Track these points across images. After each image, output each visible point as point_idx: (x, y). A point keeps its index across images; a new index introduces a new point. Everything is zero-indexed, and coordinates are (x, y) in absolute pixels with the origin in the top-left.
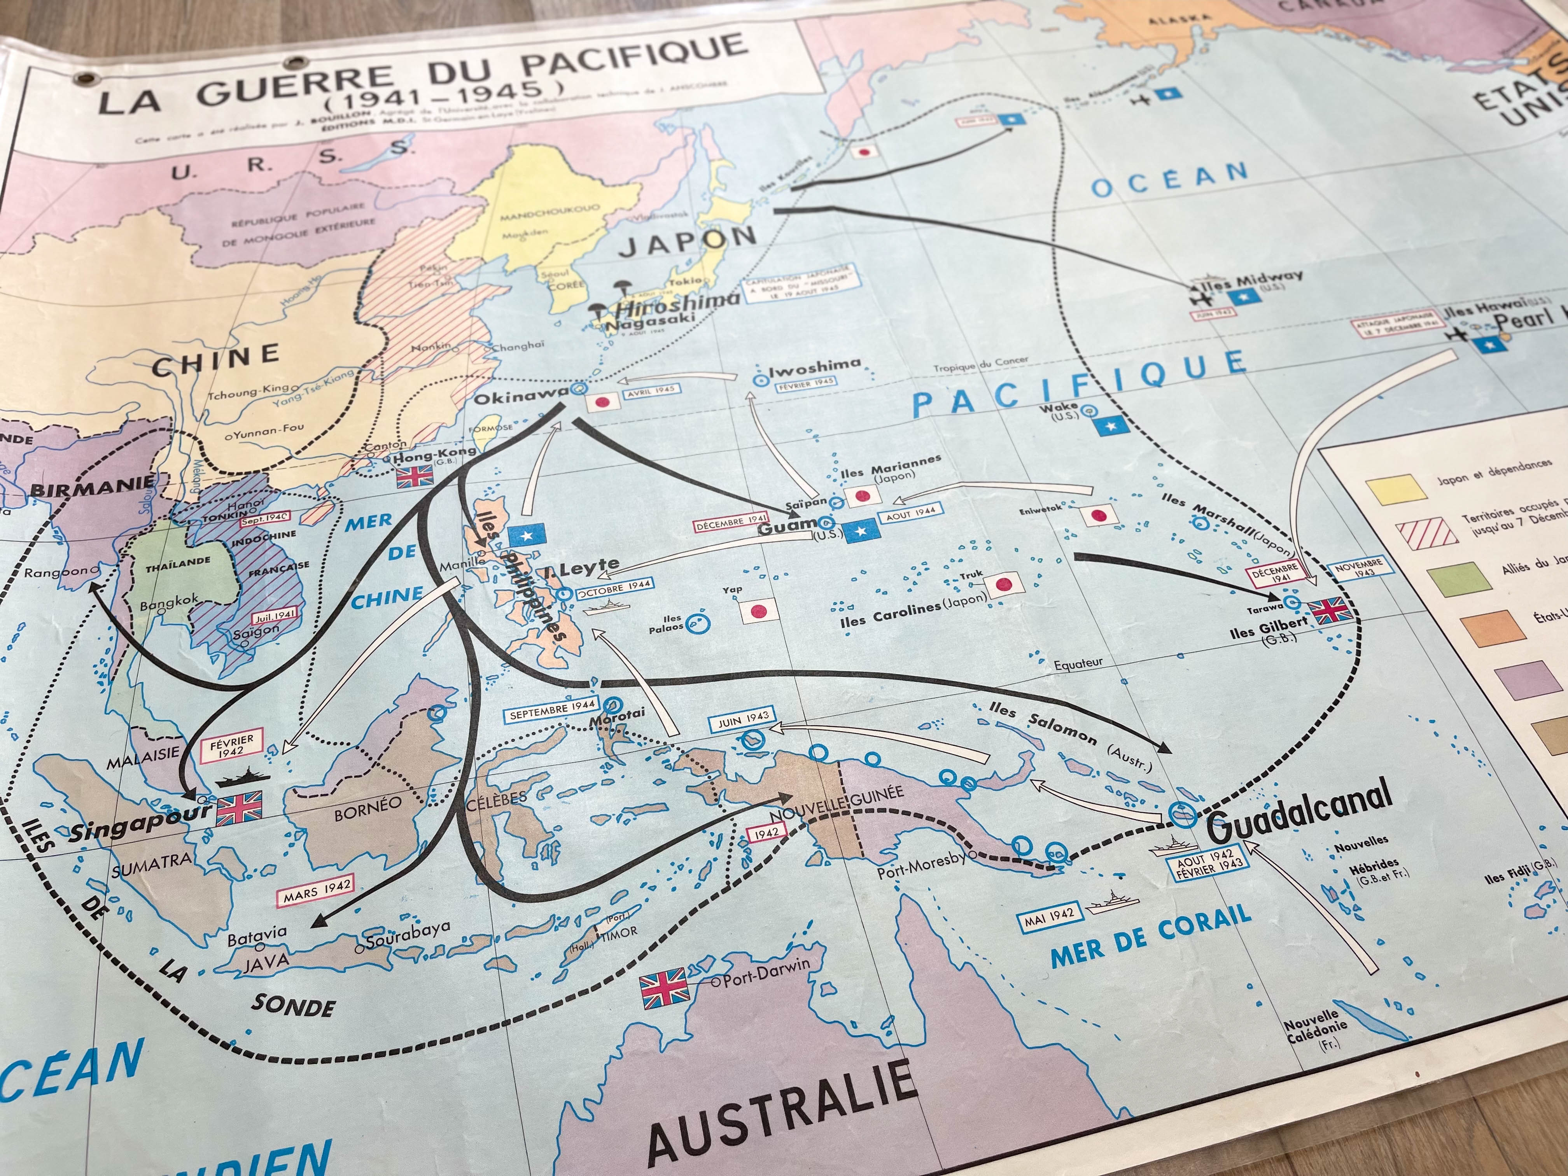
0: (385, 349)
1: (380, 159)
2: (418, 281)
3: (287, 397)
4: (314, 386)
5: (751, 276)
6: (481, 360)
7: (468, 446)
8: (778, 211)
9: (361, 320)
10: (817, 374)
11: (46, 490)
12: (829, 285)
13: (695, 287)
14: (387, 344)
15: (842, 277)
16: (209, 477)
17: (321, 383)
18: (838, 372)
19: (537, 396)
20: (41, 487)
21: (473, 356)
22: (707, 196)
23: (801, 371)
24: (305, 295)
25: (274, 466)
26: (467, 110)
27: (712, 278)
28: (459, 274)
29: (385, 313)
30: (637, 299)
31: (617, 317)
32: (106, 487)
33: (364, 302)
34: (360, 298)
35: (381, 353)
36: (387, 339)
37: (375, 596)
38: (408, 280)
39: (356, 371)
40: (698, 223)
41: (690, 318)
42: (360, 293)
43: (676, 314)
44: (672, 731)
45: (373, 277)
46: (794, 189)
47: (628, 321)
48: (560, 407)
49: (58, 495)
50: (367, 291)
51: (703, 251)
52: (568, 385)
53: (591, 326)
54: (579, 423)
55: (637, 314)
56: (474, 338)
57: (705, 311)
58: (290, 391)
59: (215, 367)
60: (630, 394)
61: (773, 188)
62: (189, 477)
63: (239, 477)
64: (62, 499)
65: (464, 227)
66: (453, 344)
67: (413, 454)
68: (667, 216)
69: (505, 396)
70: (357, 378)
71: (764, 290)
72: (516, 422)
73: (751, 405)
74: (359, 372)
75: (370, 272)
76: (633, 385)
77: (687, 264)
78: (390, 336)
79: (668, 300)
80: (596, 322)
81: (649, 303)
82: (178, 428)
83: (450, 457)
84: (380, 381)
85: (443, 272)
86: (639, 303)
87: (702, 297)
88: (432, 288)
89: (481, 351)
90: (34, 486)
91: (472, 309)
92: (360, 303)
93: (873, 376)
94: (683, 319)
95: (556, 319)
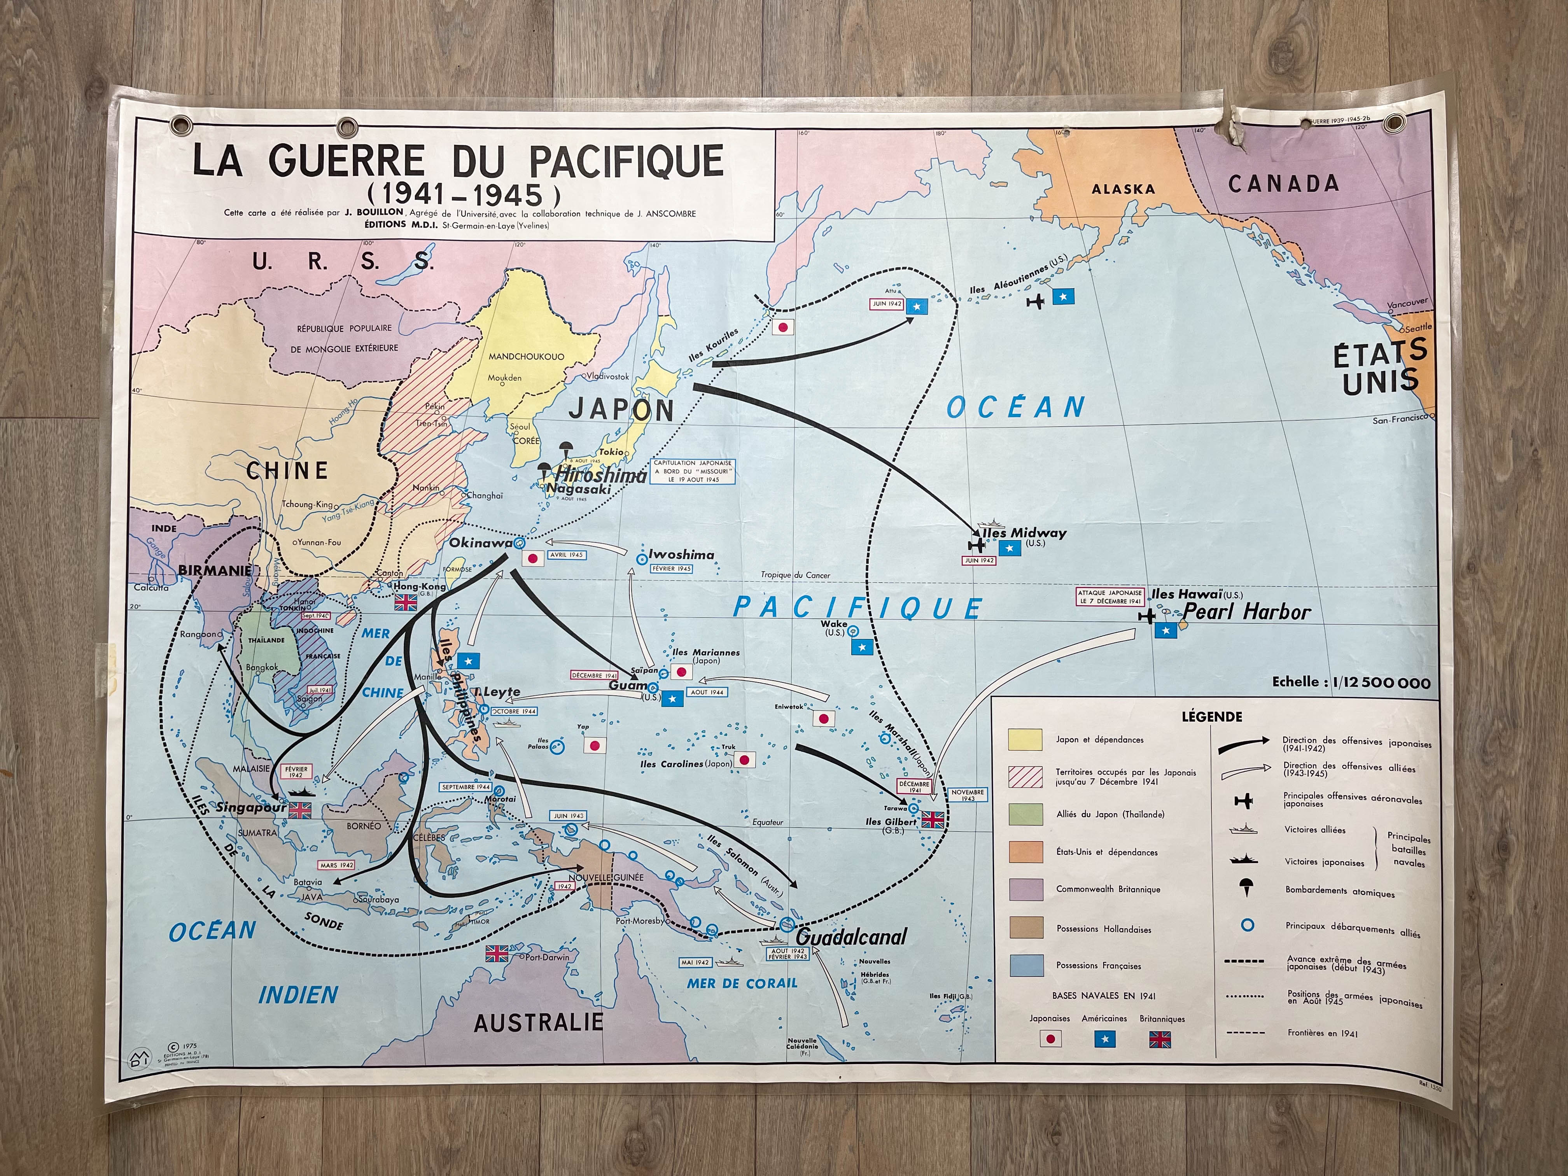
0: (395, 484)
1: (406, 274)
2: (422, 419)
3: (331, 514)
4: (347, 508)
5: (660, 455)
6: (458, 505)
7: (441, 583)
8: (698, 387)
9: (382, 453)
10: (682, 561)
11: (187, 569)
12: (713, 476)
13: (616, 458)
14: (397, 480)
15: (724, 471)
16: (284, 575)
17: (353, 506)
18: (696, 562)
19: (491, 544)
20: (185, 567)
21: (454, 501)
22: (647, 359)
23: (672, 555)
24: (346, 417)
25: (322, 574)
26: (479, 215)
27: (632, 451)
28: (452, 416)
29: (397, 449)
30: (575, 465)
31: (557, 480)
32: (223, 571)
33: (385, 434)
34: (382, 430)
35: (393, 488)
36: (398, 474)
37: (376, 690)
38: (416, 416)
39: (376, 501)
40: (634, 389)
41: (606, 491)
42: (382, 424)
43: (597, 485)
44: (528, 815)
45: (393, 410)
46: (716, 364)
47: (563, 485)
48: (504, 558)
49: (195, 574)
50: (387, 423)
51: (631, 421)
52: (512, 539)
53: (537, 484)
54: (515, 574)
55: (571, 480)
56: (456, 483)
57: (619, 485)
58: (333, 510)
59: (287, 477)
60: (553, 555)
61: (701, 358)
62: (272, 572)
63: (301, 578)
64: (198, 577)
65: (460, 363)
66: (441, 488)
67: (406, 583)
68: (612, 377)
69: (470, 540)
70: (376, 508)
71: (665, 471)
72: (474, 566)
73: (630, 580)
74: (378, 503)
75: (390, 403)
76: (556, 546)
77: (617, 434)
78: (400, 472)
79: (595, 469)
80: (541, 482)
81: (581, 470)
82: (264, 528)
83: (429, 590)
84: (390, 515)
85: (442, 411)
86: (574, 469)
87: (620, 470)
88: (433, 427)
89: (459, 497)
90: (180, 566)
91: (458, 453)
92: (381, 435)
93: (718, 571)
94: (602, 491)
95: (514, 473)
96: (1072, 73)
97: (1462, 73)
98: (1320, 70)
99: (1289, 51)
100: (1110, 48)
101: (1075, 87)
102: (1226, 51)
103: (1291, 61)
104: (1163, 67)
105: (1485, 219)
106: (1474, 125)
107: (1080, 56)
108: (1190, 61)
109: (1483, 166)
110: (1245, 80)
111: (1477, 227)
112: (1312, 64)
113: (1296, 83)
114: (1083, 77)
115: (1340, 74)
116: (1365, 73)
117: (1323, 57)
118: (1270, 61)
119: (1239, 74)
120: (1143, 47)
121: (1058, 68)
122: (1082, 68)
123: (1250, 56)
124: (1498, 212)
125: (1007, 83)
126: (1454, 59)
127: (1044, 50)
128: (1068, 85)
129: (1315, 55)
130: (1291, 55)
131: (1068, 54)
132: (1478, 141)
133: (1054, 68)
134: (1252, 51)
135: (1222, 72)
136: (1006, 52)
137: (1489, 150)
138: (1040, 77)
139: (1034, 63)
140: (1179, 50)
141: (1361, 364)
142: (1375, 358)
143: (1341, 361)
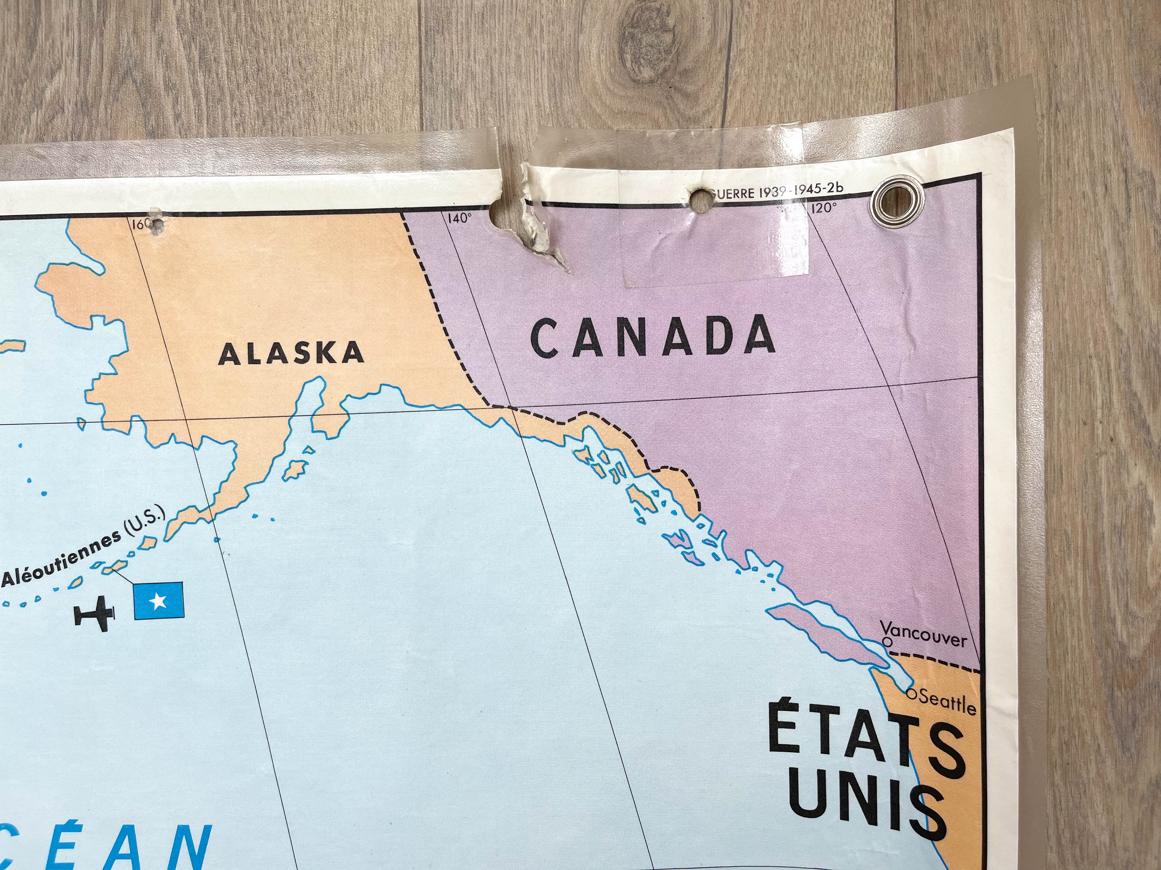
96: (169, 86)
97: (1062, 69)
98: (736, 70)
99: (664, 28)
100: (257, 25)
101: (177, 117)
102: (521, 31)
103: (668, 52)
104: (377, 70)
105: (1108, 404)
106: (1087, 188)
107: (187, 46)
108: (440, 55)
109: (1106, 281)
110: (566, 97)
111: (1089, 422)
112: (718, 59)
113: (681, 104)
114: (196, 94)
115: (781, 80)
116: (839, 79)
117: (742, 42)
118: (622, 52)
119: (552, 83)
120: (332, 24)
121: (137, 75)
122: (194, 73)
123: (576, 41)
124: (1138, 385)
125: (23, 111)
126: (1044, 38)
127: (106, 36)
128: (160, 113)
129: (723, 36)
130: (668, 38)
131: (161, 41)
132: (1098, 226)
133: (128, 72)
134: (580, 29)
135: (512, 80)
136: (22, 41)
137: (1120, 244)
138: (97, 96)
139: (84, 64)
140: (413, 31)
141: (825, 749)
142: (853, 744)
143: (784, 736)
